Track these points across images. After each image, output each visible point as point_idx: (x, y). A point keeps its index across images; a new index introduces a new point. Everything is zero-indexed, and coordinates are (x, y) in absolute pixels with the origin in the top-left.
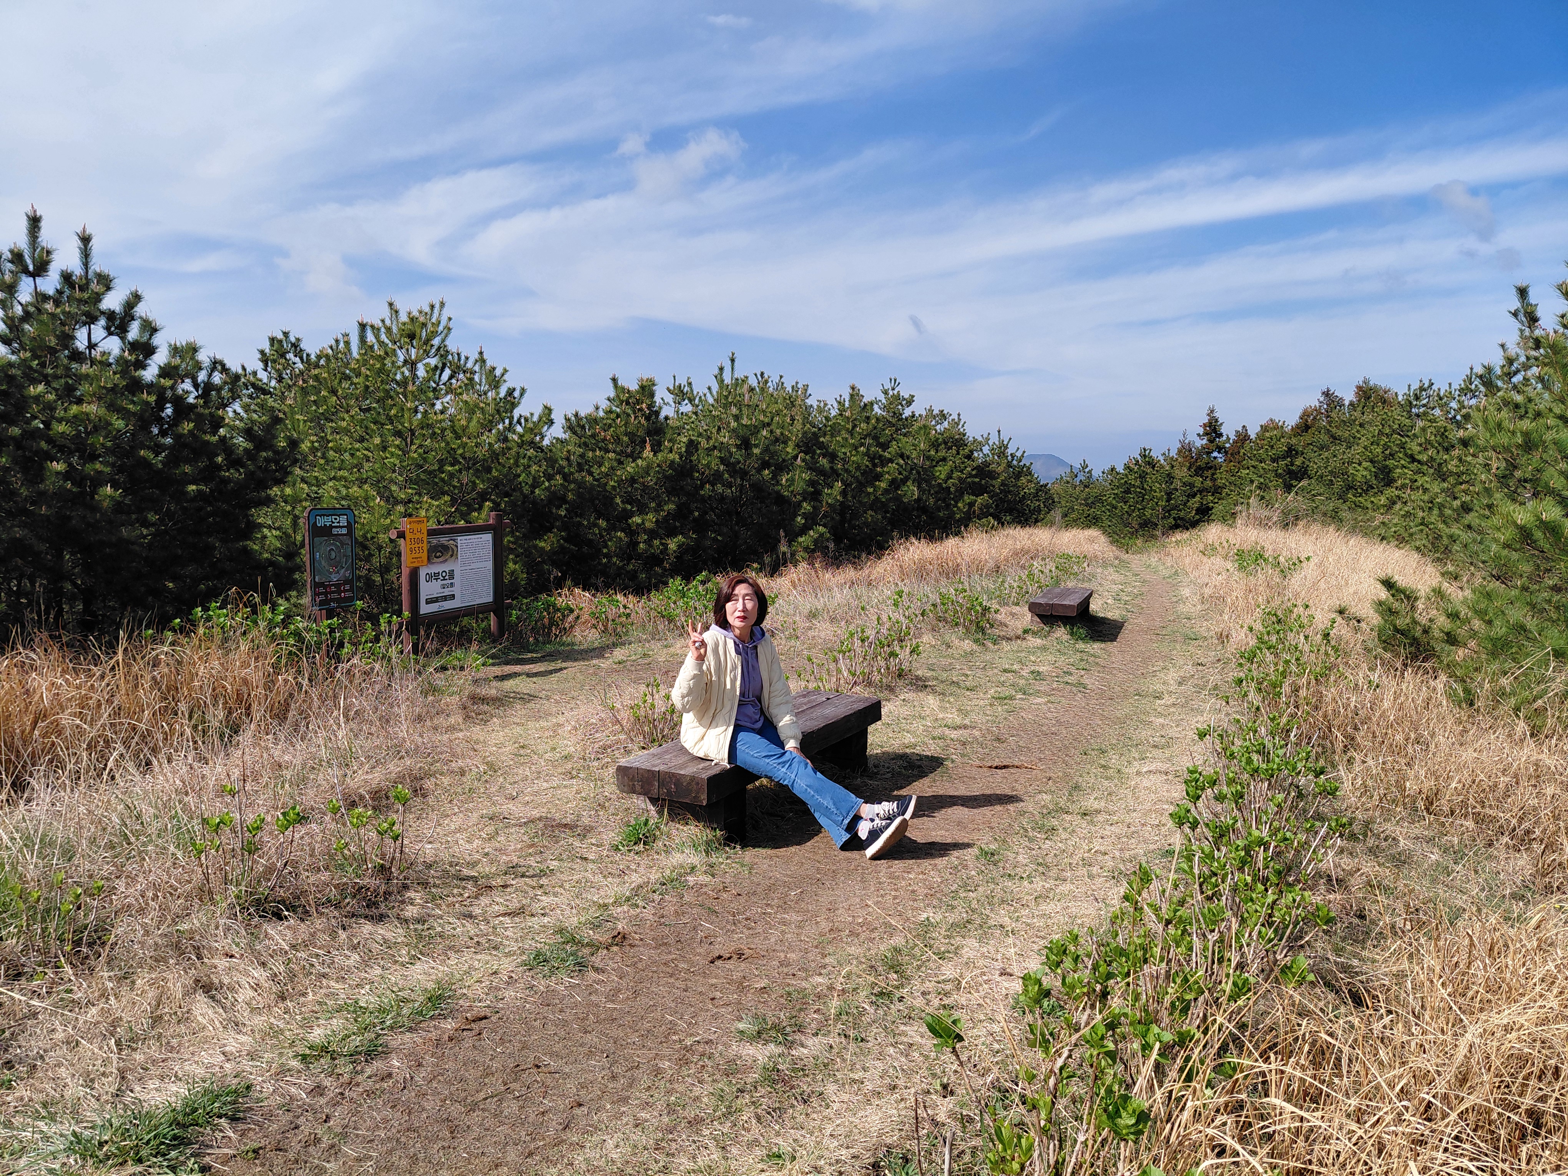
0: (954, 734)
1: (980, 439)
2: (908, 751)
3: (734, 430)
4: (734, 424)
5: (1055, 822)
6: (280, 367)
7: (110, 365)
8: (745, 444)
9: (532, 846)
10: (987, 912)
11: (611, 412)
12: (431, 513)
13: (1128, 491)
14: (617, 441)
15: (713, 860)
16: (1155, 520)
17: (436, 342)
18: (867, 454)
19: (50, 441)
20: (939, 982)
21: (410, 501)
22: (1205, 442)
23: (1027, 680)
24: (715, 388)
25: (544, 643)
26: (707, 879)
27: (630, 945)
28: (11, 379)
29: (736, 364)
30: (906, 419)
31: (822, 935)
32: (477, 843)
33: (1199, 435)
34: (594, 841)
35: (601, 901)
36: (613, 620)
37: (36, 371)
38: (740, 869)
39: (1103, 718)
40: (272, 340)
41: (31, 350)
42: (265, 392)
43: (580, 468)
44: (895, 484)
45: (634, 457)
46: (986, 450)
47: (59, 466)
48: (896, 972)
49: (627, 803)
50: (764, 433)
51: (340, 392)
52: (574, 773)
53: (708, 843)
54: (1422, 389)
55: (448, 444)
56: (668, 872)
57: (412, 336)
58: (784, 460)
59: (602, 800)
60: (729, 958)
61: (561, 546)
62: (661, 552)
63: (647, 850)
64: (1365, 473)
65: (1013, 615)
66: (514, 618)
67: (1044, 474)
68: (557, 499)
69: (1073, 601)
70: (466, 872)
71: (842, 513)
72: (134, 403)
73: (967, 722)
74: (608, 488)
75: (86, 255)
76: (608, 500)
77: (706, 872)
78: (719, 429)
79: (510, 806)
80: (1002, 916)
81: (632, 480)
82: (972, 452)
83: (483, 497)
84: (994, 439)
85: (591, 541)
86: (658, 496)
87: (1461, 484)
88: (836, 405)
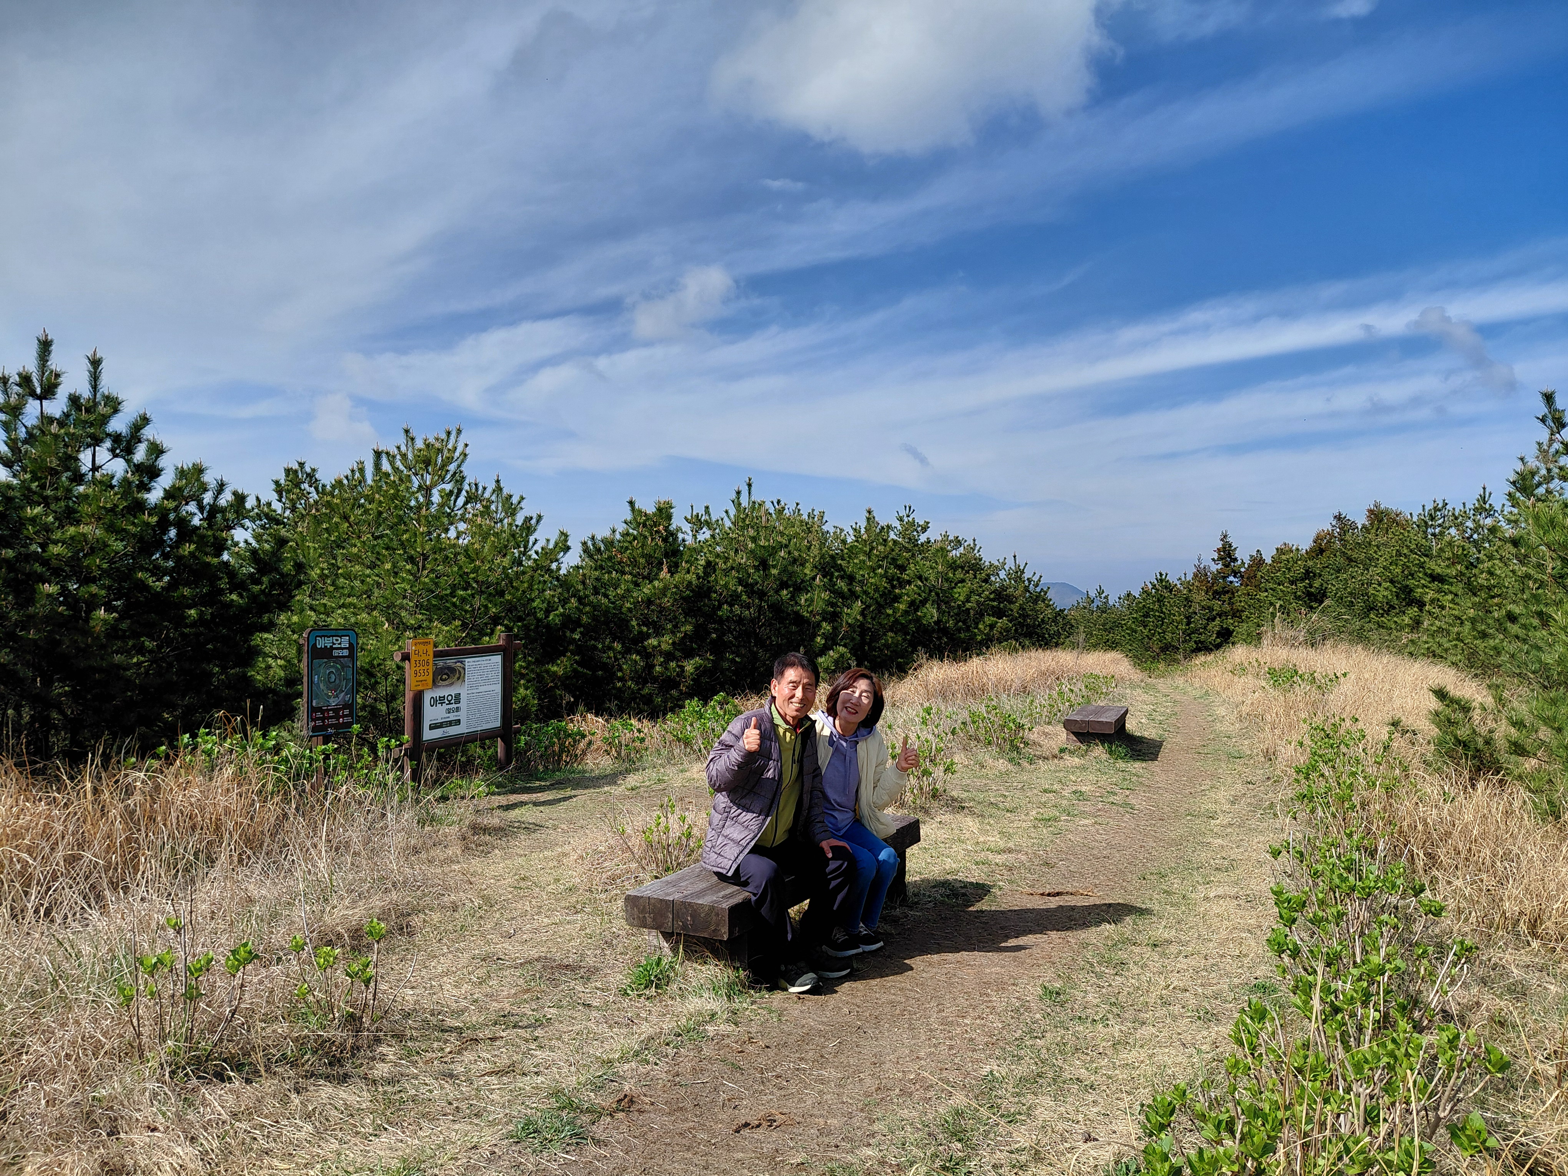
0: (999, 859)
1: (996, 563)
2: (949, 877)
3: (752, 551)
4: (751, 545)
5: (1122, 955)
6: (294, 497)
7: (112, 487)
8: (763, 565)
9: (527, 991)
10: (1060, 1063)
11: (628, 534)
12: (441, 638)
13: (1146, 615)
14: (634, 563)
15: (736, 1006)
16: (1175, 644)
17: (452, 467)
18: (885, 575)
19: (45, 563)
20: (1011, 1152)
21: (420, 627)
22: (1220, 566)
23: (1069, 800)
24: (733, 512)
25: (554, 771)
26: (730, 1028)
27: (639, 1111)
28: (9, 500)
29: (753, 489)
30: (922, 545)
31: (868, 1095)
32: (466, 987)
33: (1213, 560)
34: (599, 984)
35: (605, 1057)
36: (626, 746)
37: (35, 493)
38: (767, 1016)
39: (1156, 839)
40: (288, 471)
41: (31, 472)
42: (278, 522)
43: (596, 592)
44: (914, 606)
45: (650, 578)
46: (1002, 574)
47: (50, 589)
48: (959, 1140)
49: (638, 940)
50: (782, 554)
51: (352, 518)
52: (579, 907)
53: (730, 986)
54: (1436, 509)
55: (460, 568)
56: (684, 1020)
57: (427, 462)
58: (803, 581)
59: (609, 937)
60: (758, 1126)
61: (575, 671)
62: (678, 675)
63: (659, 994)
64: (1386, 594)
65: (1046, 734)
66: (522, 744)
67: (1060, 601)
68: (570, 622)
69: (1110, 717)
70: (450, 1022)
71: (862, 634)
72: (133, 524)
73: (1011, 845)
74: (624, 610)
75: (95, 379)
76: (624, 624)
77: (728, 1020)
78: (737, 550)
79: (506, 945)
80: (1076, 1068)
81: (649, 602)
82: (988, 575)
83: (496, 620)
84: (1010, 564)
85: (606, 664)
86: (675, 618)
87: (1493, 597)
88: (851, 532)
